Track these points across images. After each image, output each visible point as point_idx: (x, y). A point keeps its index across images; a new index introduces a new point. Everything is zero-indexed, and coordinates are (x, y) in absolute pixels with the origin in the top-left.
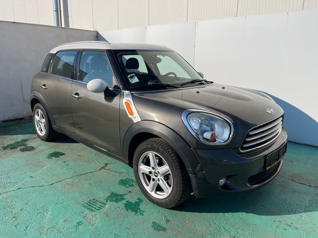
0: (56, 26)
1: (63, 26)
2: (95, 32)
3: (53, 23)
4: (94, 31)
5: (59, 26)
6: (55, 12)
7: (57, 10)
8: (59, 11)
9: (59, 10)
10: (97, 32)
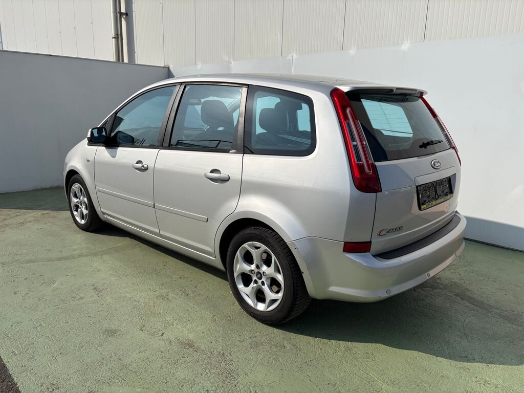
0: (115, 61)
1: (126, 60)
2: (165, 69)
3: (112, 57)
4: (163, 67)
5: (119, 61)
6: (114, 39)
7: (118, 37)
8: (120, 38)
9: (119, 36)
10: (169, 68)
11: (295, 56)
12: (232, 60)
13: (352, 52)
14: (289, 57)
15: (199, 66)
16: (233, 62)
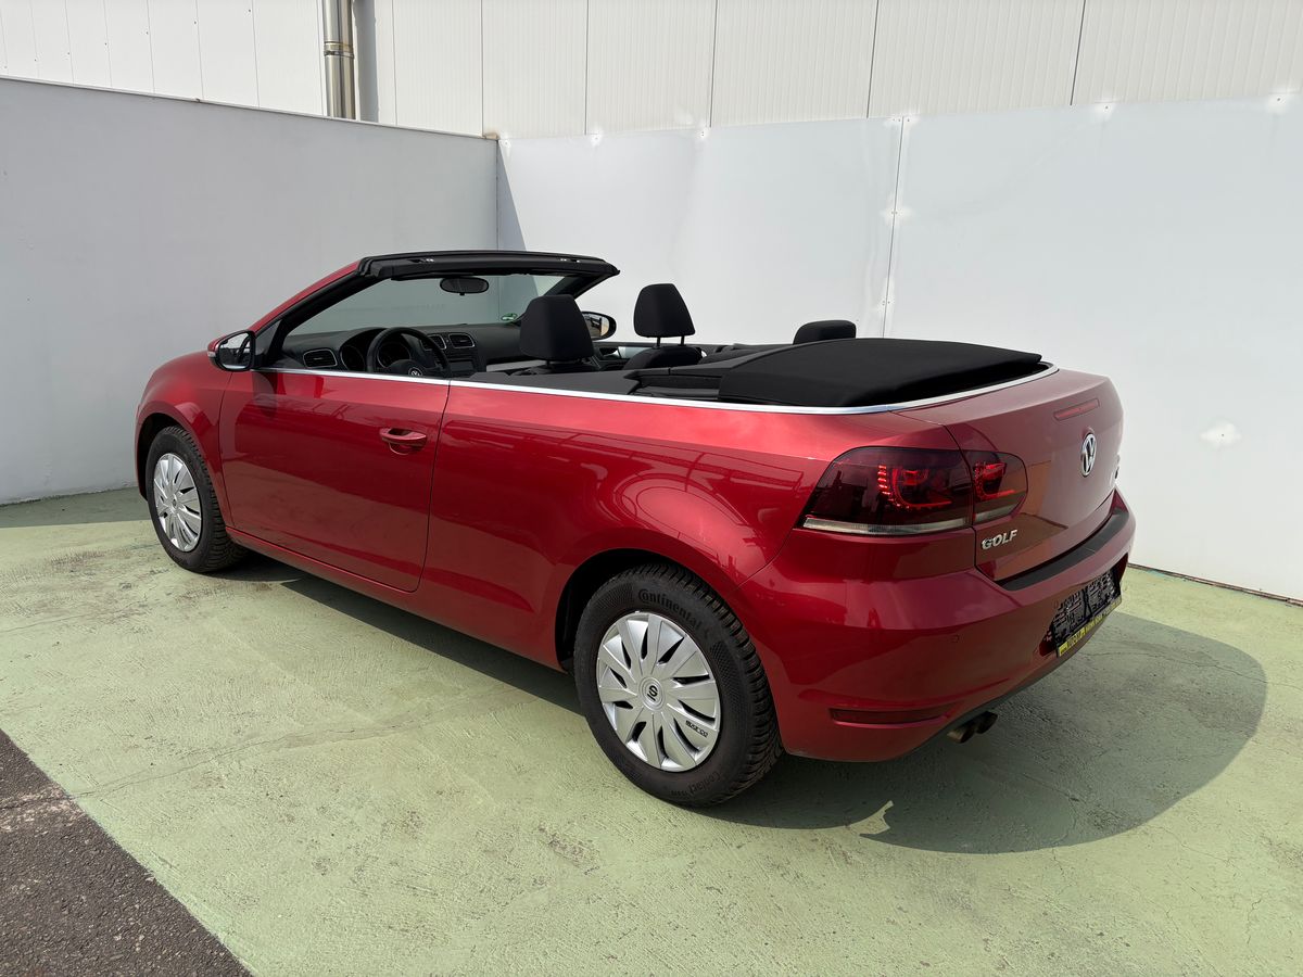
2: (486, 143)
4: (485, 138)
5: (343, 116)
6: (329, 56)
7: (340, 50)
8: (347, 54)
9: (346, 49)
10: (498, 141)
11: (912, 118)
12: (704, 124)
13: (1104, 109)
14: (894, 121)
15: (597, 137)
16: (706, 131)
